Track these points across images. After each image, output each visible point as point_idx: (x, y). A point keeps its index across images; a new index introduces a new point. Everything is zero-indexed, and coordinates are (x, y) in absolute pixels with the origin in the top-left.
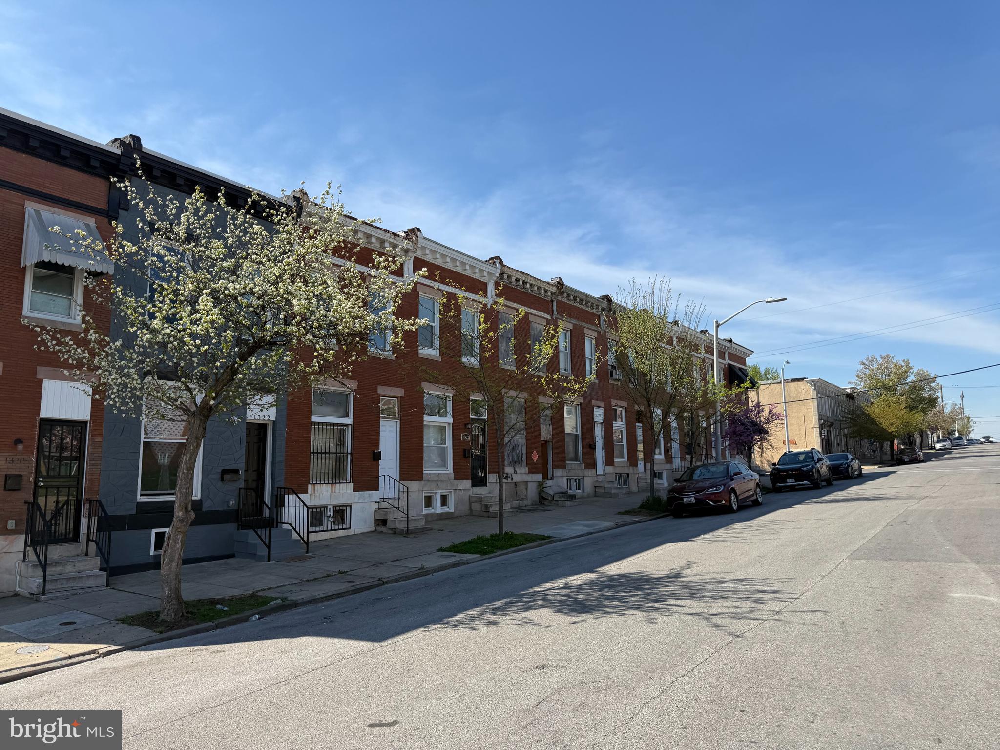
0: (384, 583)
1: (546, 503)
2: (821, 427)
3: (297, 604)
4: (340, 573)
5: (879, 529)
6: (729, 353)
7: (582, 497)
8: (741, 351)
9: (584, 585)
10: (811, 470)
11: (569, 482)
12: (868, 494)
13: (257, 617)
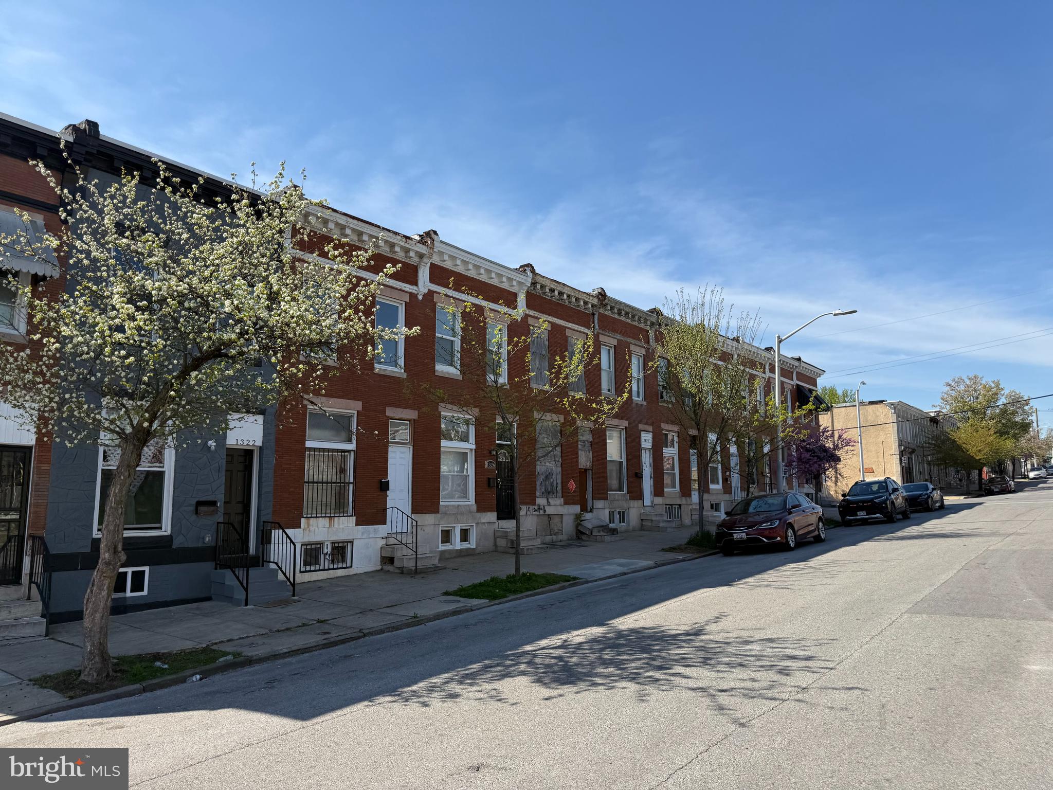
0: (365, 635)
1: (584, 537)
2: (901, 454)
3: (250, 661)
4: (319, 621)
5: (951, 573)
6: (797, 372)
7: (626, 531)
8: (811, 371)
9: (585, 643)
10: (885, 502)
11: (611, 514)
12: (947, 529)
13: (198, 677)
